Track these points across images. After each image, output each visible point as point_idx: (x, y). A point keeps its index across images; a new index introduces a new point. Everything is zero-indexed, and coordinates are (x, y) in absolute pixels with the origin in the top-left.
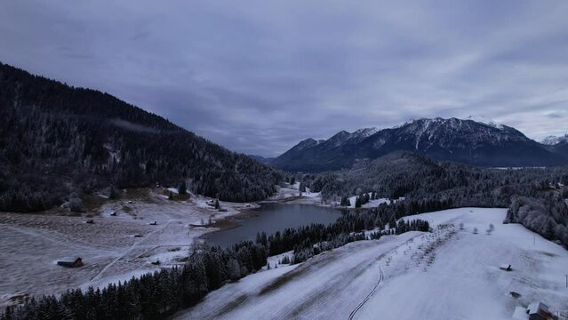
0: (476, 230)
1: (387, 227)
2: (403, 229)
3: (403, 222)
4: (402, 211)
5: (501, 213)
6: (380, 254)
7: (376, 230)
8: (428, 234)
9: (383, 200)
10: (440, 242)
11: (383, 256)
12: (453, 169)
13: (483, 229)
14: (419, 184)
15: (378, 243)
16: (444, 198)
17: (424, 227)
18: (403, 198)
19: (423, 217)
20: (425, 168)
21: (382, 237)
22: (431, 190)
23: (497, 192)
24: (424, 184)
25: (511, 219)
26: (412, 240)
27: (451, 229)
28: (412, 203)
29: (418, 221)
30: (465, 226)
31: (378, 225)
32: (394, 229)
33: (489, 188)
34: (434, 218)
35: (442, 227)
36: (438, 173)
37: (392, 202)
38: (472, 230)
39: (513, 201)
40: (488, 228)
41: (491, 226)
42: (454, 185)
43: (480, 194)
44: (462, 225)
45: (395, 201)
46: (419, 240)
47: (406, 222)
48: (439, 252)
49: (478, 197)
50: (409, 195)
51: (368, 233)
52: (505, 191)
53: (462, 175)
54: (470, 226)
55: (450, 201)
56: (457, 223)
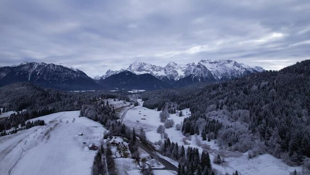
0: (67, 121)
1: (20, 126)
2: (30, 126)
3: (30, 122)
4: (27, 117)
5: (78, 113)
6: (19, 140)
7: (12, 129)
8: (45, 126)
9: (12, 112)
10: (51, 129)
11: (21, 141)
12: (53, 92)
13: (70, 121)
14: (35, 102)
15: (17, 135)
16: (50, 108)
17: (42, 123)
18: (26, 110)
19: (41, 118)
20: (38, 92)
21: (18, 132)
22: (42, 104)
23: (76, 103)
24: (38, 101)
25: (82, 115)
26: (36, 130)
27: (56, 122)
28: (33, 112)
29: (38, 120)
30: (62, 121)
31: (13, 126)
32: (25, 127)
33: (72, 102)
34: (47, 119)
35: (51, 122)
36: (45, 95)
37: (18, 113)
38: (66, 121)
39: (83, 107)
40: (73, 120)
41: (74, 119)
42: (54, 101)
43: (68, 105)
44: (61, 120)
45: (20, 112)
46: (40, 130)
47: (31, 122)
48: (52, 133)
49: (67, 106)
50: (29, 108)
51: (7, 131)
52: (79, 102)
53: (58, 96)
54: (64, 120)
55: (54, 109)
56: (58, 120)
